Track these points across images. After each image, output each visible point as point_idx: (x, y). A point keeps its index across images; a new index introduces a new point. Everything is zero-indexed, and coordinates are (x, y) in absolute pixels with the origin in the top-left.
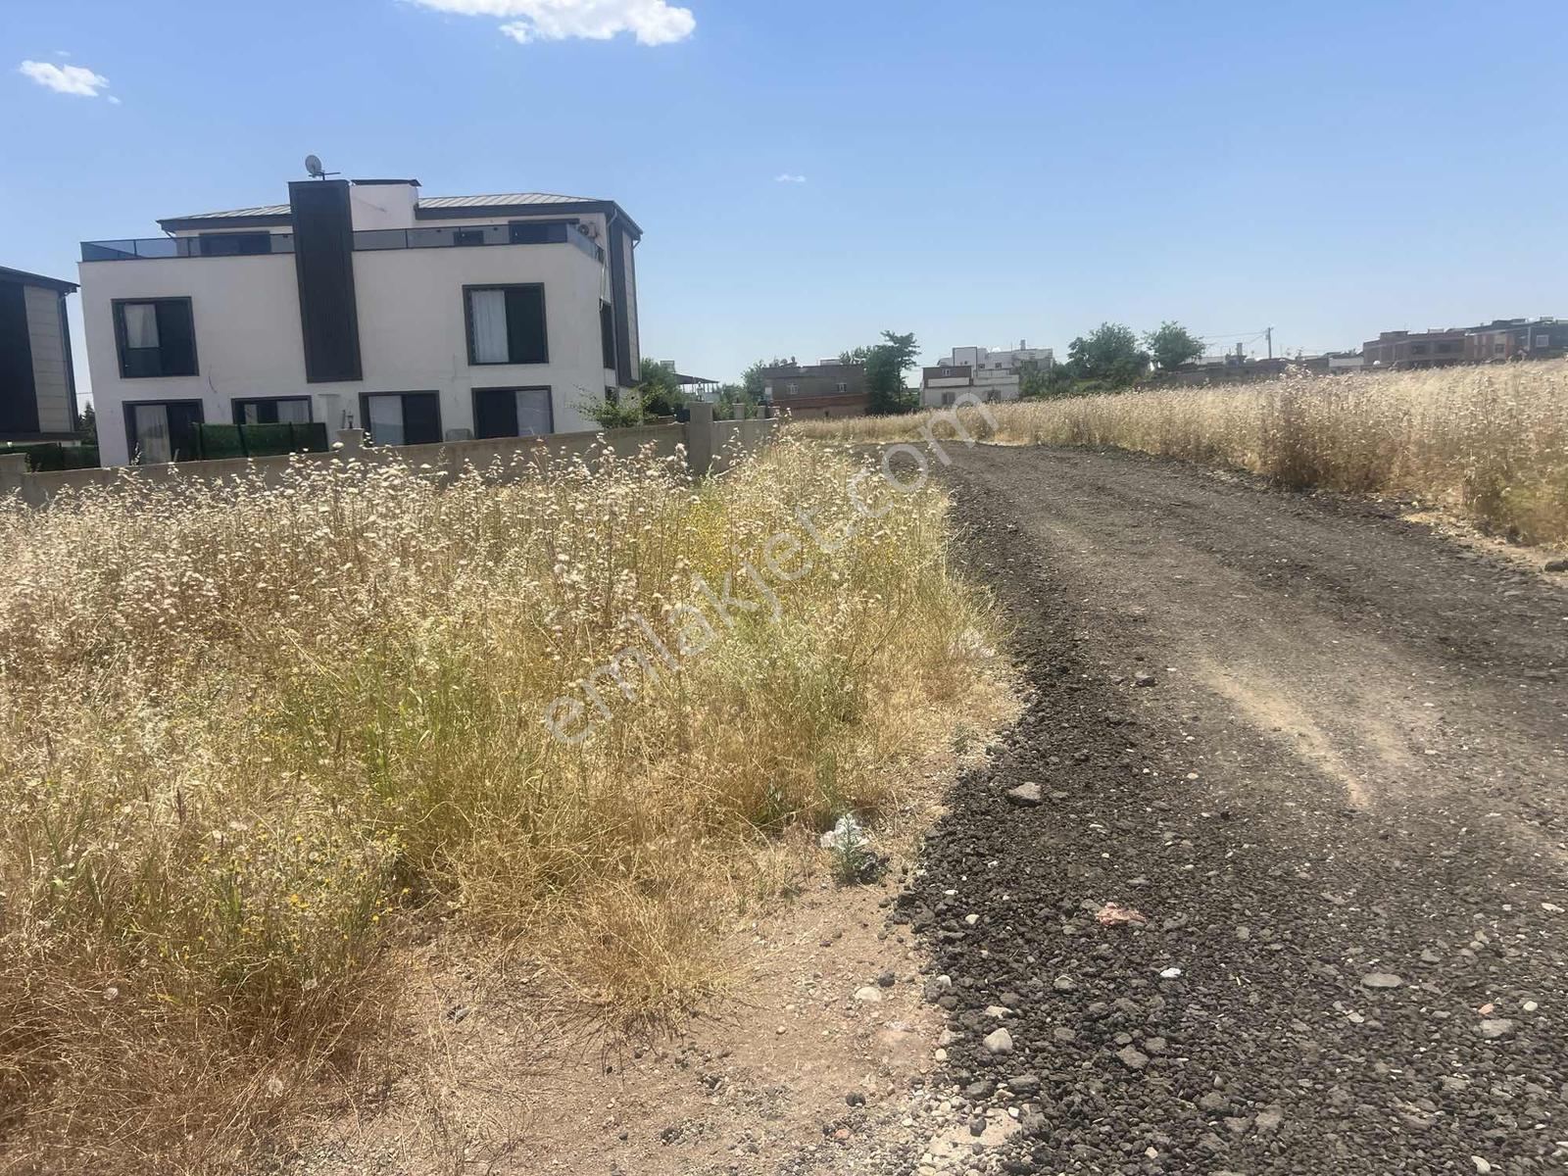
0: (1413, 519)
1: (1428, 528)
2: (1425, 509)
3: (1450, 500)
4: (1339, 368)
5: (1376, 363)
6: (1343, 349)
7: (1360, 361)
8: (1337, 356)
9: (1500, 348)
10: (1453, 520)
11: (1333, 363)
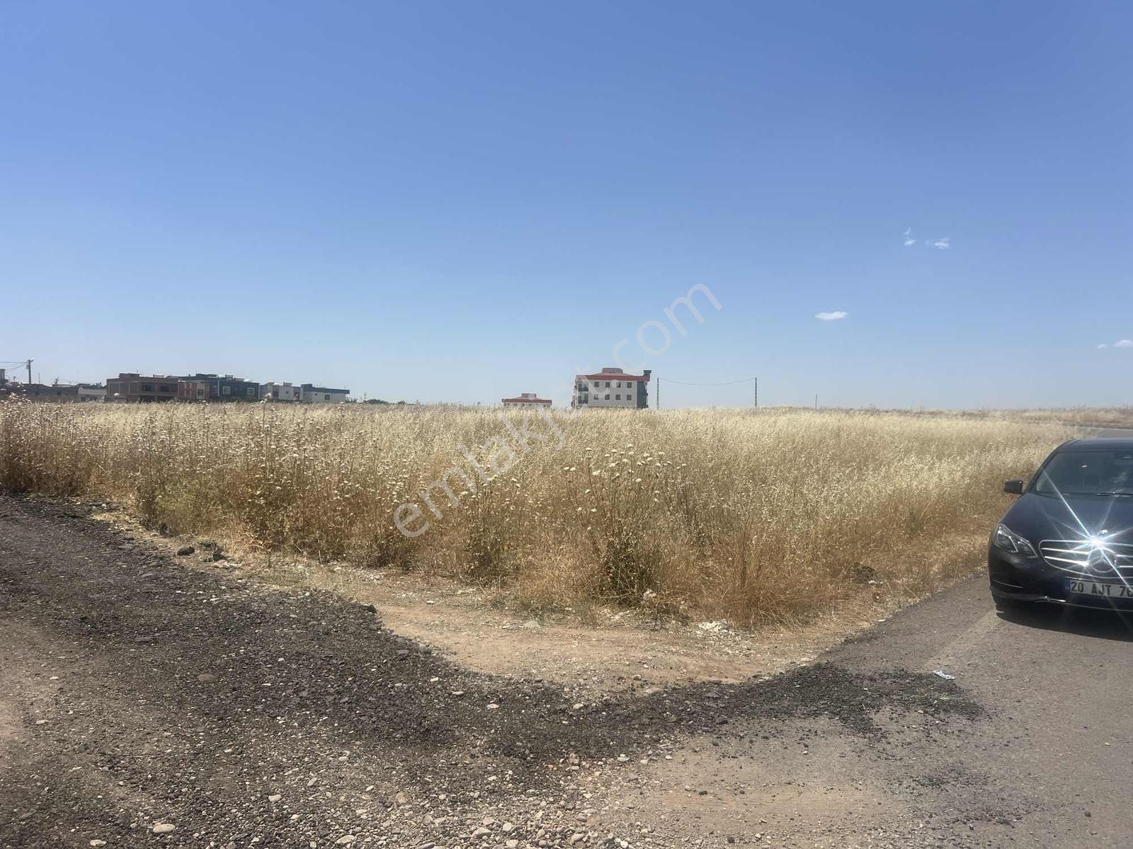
0: (98, 518)
1: (108, 524)
2: (110, 510)
3: (130, 502)
4: (88, 396)
5: (116, 394)
6: (92, 382)
7: (104, 392)
8: (86, 387)
9: (200, 392)
10: (127, 518)
11: (82, 391)
